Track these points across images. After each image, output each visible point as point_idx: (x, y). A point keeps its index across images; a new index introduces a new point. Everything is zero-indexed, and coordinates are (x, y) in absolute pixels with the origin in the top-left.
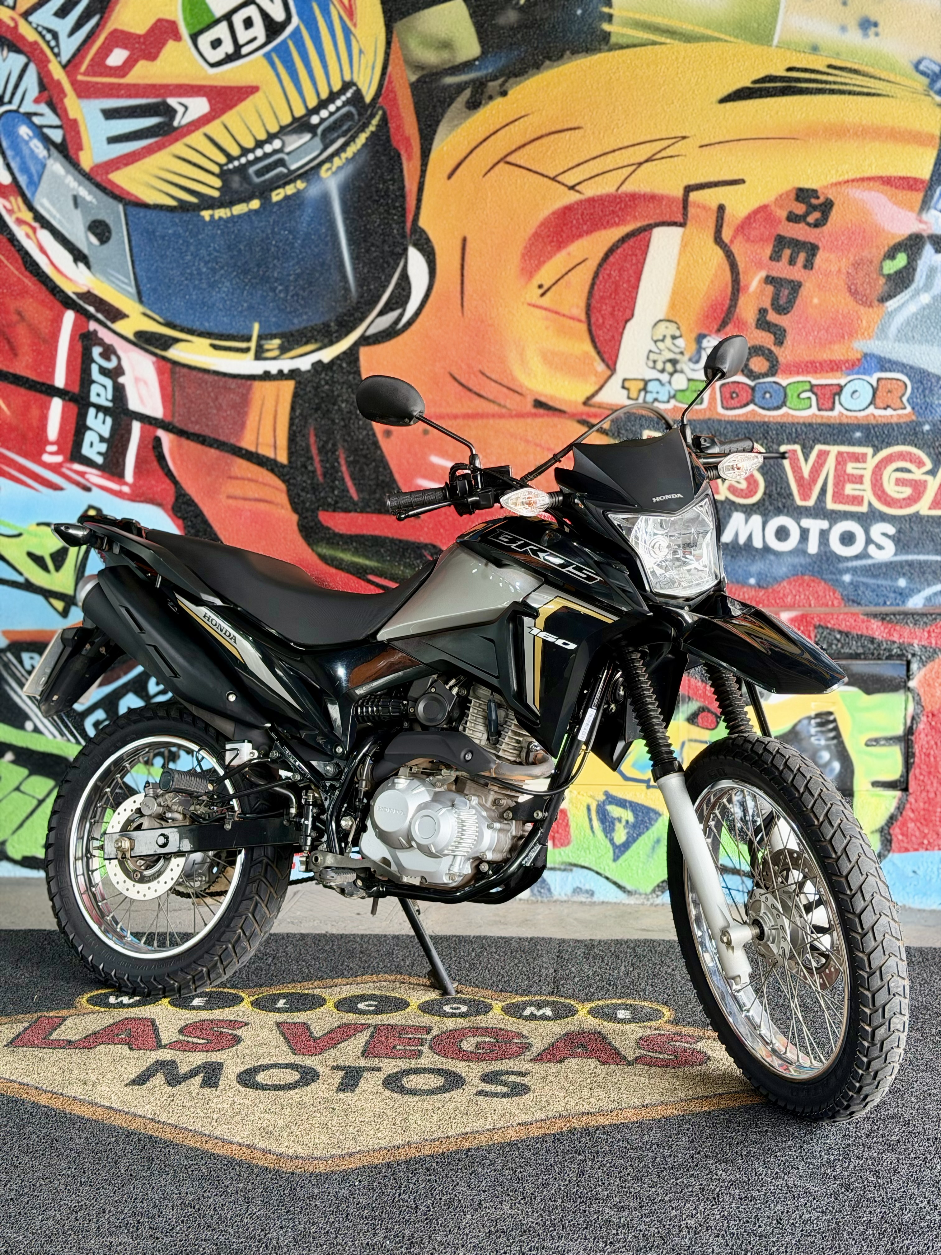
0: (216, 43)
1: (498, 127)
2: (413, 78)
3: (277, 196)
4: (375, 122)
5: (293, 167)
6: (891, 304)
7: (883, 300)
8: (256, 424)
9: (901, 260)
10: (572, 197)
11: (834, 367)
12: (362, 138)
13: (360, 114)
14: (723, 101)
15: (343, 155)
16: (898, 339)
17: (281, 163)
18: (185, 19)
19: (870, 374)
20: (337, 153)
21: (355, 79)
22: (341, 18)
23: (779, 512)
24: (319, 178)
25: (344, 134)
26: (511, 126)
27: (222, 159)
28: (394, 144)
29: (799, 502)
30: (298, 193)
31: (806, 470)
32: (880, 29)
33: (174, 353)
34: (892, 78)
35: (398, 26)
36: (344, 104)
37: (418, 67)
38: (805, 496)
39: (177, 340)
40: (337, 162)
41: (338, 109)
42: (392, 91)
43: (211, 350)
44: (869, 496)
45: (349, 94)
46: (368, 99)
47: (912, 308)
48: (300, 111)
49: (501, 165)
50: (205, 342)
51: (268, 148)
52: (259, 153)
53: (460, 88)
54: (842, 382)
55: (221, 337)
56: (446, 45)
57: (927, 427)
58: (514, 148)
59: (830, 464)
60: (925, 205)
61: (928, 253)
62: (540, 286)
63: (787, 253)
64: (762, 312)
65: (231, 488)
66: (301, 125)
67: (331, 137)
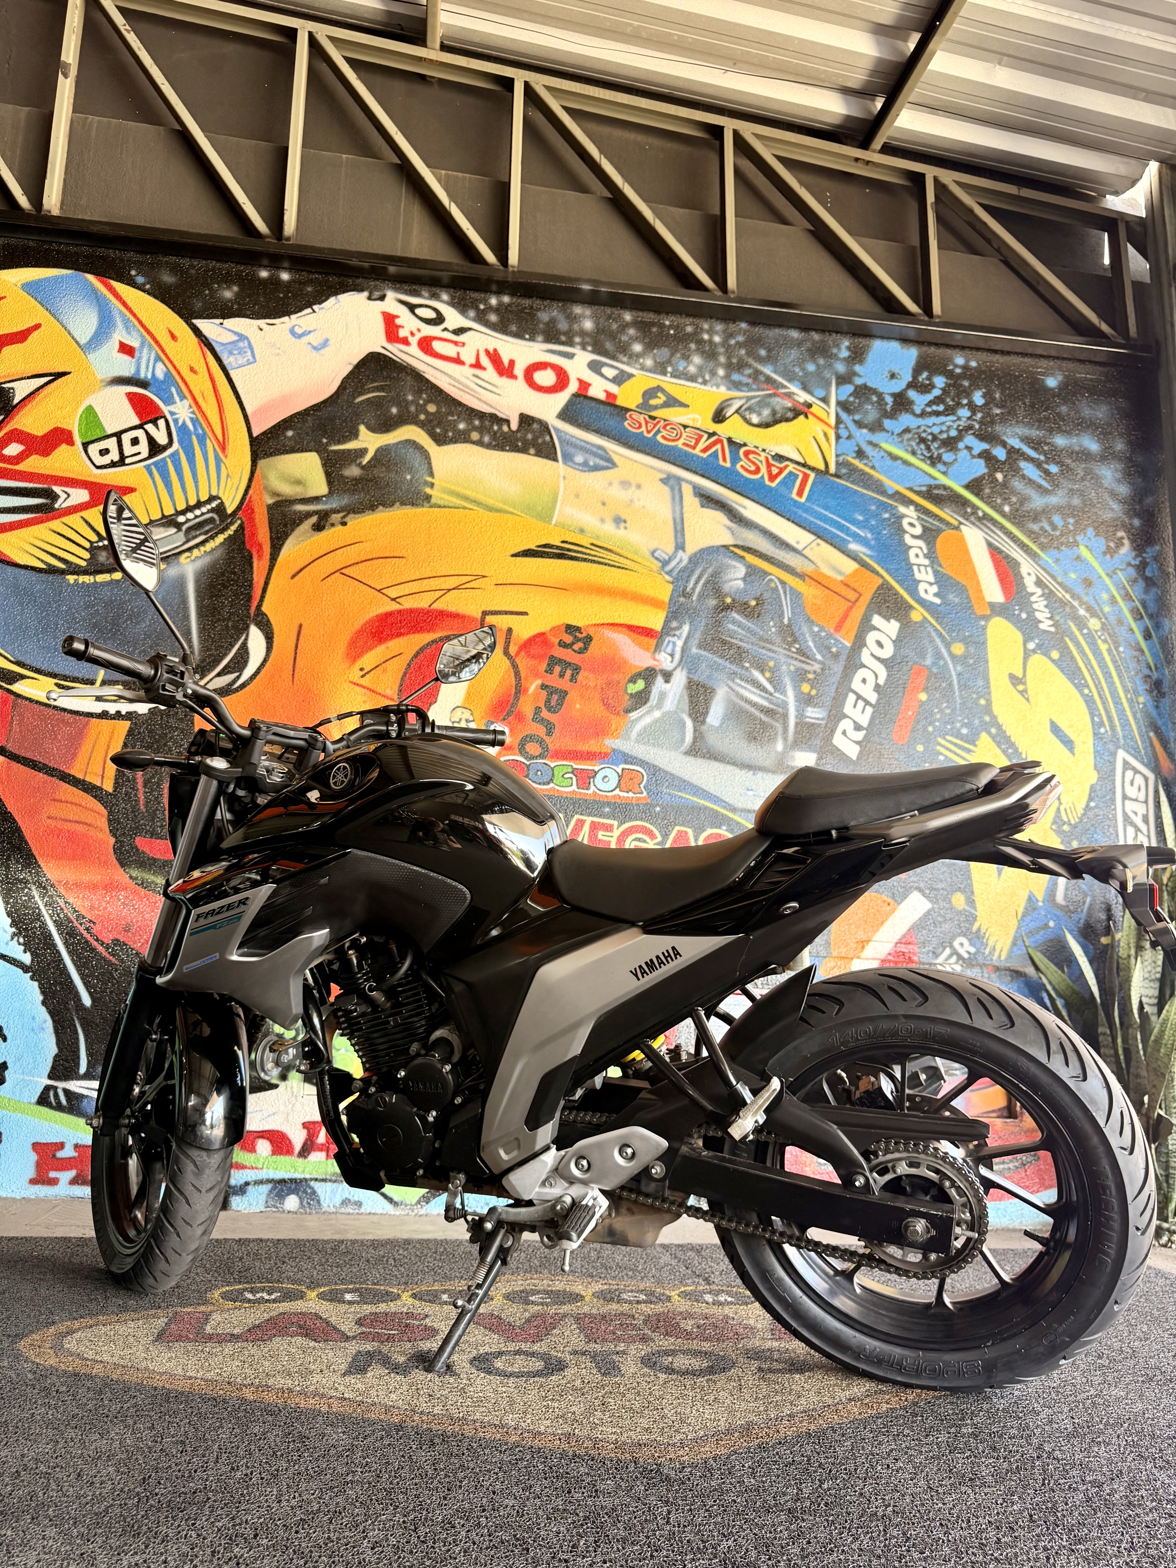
0: (104, 452)
1: (335, 547)
2: (270, 501)
4: (233, 528)
6: (634, 715)
7: (628, 711)
8: (88, 755)
9: (640, 685)
10: (393, 607)
11: (590, 756)
12: (221, 538)
13: (222, 521)
14: (513, 556)
15: (202, 549)
16: (637, 741)
18: (80, 430)
19: (617, 765)
20: (197, 546)
21: (221, 495)
22: (215, 450)
24: (179, 563)
25: (206, 533)
26: (349, 548)
27: (94, 538)
28: (248, 547)
32: (628, 525)
33: (19, 687)
34: (635, 558)
35: (261, 463)
36: (208, 512)
37: (275, 494)
39: (23, 677)
40: (196, 552)
41: (203, 514)
42: (250, 508)
43: (56, 689)
45: (214, 504)
46: (229, 511)
47: (648, 720)
48: (169, 511)
50: (52, 681)
53: (309, 515)
54: (596, 768)
55: (65, 678)
56: (298, 482)
57: (658, 809)
59: (586, 830)
60: (657, 648)
61: (659, 682)
62: (362, 669)
63: (557, 669)
64: (538, 710)
65: (54, 810)
66: (169, 521)
67: (193, 533)
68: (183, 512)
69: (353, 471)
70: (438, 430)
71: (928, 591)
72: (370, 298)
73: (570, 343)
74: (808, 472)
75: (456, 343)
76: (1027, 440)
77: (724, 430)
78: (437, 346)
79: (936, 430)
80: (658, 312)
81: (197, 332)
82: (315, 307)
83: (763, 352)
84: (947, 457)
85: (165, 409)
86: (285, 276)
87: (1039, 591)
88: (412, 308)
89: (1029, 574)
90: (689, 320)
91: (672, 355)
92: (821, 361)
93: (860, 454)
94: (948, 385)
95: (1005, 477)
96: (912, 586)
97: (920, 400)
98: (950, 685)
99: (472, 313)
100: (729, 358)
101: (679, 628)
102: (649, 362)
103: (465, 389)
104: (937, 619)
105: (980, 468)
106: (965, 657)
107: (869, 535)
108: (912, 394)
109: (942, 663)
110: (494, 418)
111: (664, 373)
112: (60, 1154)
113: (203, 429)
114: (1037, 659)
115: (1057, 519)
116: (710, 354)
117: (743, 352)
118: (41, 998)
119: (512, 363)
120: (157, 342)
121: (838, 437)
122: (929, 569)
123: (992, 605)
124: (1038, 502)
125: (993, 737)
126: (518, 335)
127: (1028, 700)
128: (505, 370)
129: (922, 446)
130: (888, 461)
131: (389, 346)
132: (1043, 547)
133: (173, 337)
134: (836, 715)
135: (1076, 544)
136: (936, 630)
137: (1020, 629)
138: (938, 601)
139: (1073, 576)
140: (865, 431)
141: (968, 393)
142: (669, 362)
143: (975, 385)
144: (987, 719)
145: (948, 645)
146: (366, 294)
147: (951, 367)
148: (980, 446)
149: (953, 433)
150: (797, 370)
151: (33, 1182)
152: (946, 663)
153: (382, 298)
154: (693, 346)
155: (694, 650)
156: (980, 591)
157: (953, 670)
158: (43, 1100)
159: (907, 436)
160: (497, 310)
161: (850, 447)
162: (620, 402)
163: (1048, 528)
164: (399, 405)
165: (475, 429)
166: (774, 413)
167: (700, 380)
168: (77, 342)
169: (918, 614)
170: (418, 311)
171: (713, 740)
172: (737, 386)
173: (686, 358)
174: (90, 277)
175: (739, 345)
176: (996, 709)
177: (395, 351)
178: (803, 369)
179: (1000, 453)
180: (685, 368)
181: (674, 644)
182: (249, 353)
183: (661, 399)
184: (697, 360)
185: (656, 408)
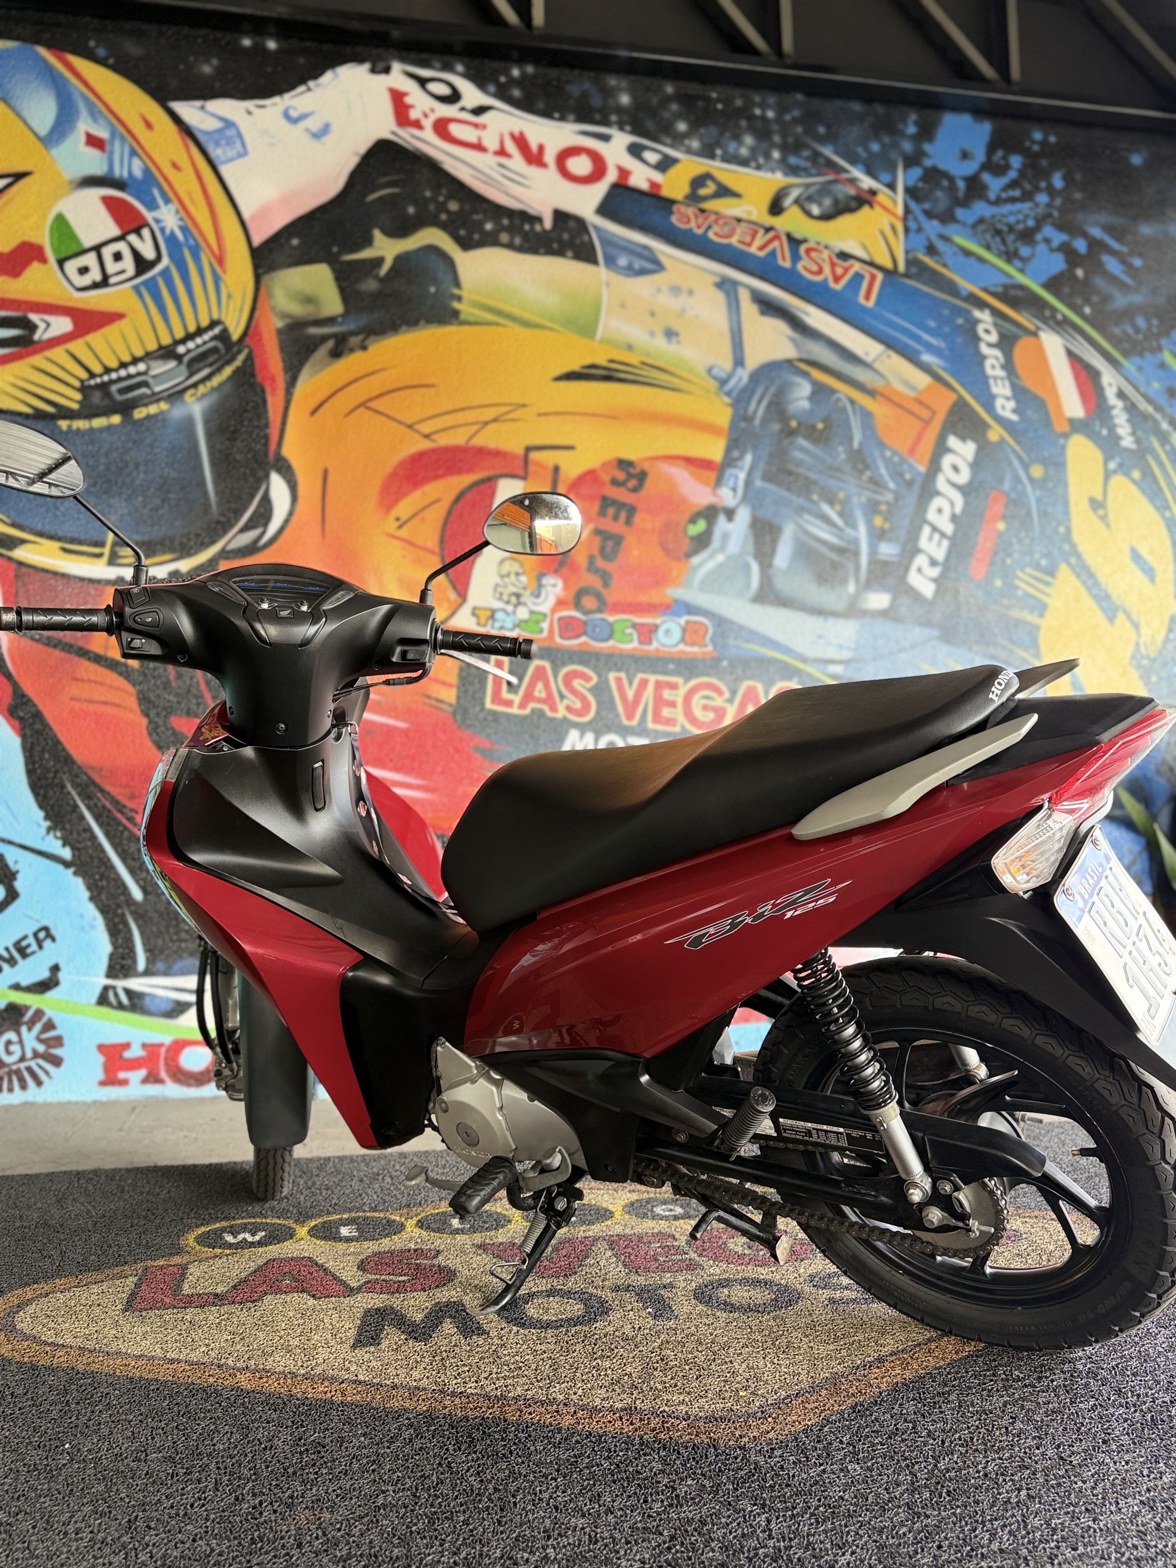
0: (84, 271)
1: (358, 375)
2: (279, 324)
3: (139, 413)
4: (241, 358)
5: (157, 389)
6: (695, 560)
7: (688, 556)
9: (701, 525)
10: (427, 445)
11: (651, 608)
12: (228, 371)
13: (227, 350)
14: (556, 380)
15: (209, 384)
16: (701, 590)
17: (145, 384)
18: (52, 244)
19: (679, 615)
20: (203, 381)
21: (223, 318)
22: (211, 266)
23: (609, 729)
24: (183, 402)
25: (211, 365)
26: (372, 378)
27: (84, 375)
28: (259, 378)
29: (625, 722)
30: (162, 413)
31: (630, 694)
33: (20, 553)
34: (690, 377)
35: (266, 279)
36: (212, 339)
37: (284, 316)
38: (630, 717)
39: (23, 542)
40: (202, 389)
41: (205, 343)
42: (258, 334)
43: (61, 553)
44: (681, 718)
45: (217, 330)
46: (235, 337)
47: (712, 565)
48: (166, 340)
49: (362, 410)
50: (55, 545)
51: (132, 370)
52: (123, 373)
53: (324, 339)
54: (658, 621)
55: (72, 541)
56: (311, 301)
57: (725, 663)
58: (374, 394)
59: (650, 688)
60: (719, 482)
61: (722, 519)
62: (398, 519)
63: (611, 511)
64: (591, 559)
65: (75, 690)
66: (167, 353)
67: (196, 366)
68: (183, 341)
69: (370, 285)
70: (462, 232)
71: (1006, 407)
72: (373, 71)
73: (606, 123)
74: (874, 271)
75: (476, 126)
76: (1109, 229)
77: (781, 223)
78: (455, 130)
79: (1012, 219)
80: (704, 82)
81: (176, 119)
82: (311, 84)
83: (822, 130)
84: (1024, 251)
85: (149, 216)
86: (272, 45)
87: (1119, 404)
88: (422, 82)
89: (1110, 385)
90: (738, 92)
91: (721, 134)
92: (887, 139)
93: (931, 250)
94: (1025, 165)
95: (1086, 273)
96: (988, 401)
97: (994, 184)
98: (1029, 513)
99: (492, 88)
100: (784, 136)
101: (741, 458)
102: (695, 144)
103: (489, 181)
104: (1015, 438)
105: (1058, 263)
106: (1044, 480)
107: (942, 345)
108: (986, 177)
109: (1020, 487)
110: (524, 218)
111: (712, 157)
112: (128, 1054)
113: (195, 239)
114: (1118, 480)
115: (1141, 322)
116: (763, 133)
117: (799, 129)
118: (86, 894)
119: (541, 148)
120: (129, 132)
121: (907, 230)
122: (1007, 383)
123: (1072, 422)
124: (1120, 301)
125: (1073, 568)
126: (546, 114)
127: (1108, 525)
128: (535, 158)
129: (998, 239)
130: (961, 258)
131: (401, 132)
132: (1126, 354)
133: (149, 125)
134: (911, 550)
135: (1160, 349)
136: (1014, 451)
137: (1101, 447)
138: (1014, 417)
139: (1156, 385)
140: (935, 223)
141: (1046, 175)
142: (718, 144)
143: (1054, 166)
144: (1066, 547)
145: (1026, 467)
146: (367, 66)
147: (1027, 144)
148: (1058, 238)
149: (1031, 223)
150: (860, 150)
151: (103, 1083)
152: (1024, 487)
153: (387, 70)
154: (744, 123)
155: (758, 483)
156: (1059, 406)
157: (1032, 495)
158: (103, 1000)
159: (981, 228)
160: (519, 83)
161: (920, 242)
162: (666, 192)
163: (1130, 331)
164: (415, 203)
165: (504, 229)
166: (836, 202)
167: (753, 164)
168: (36, 135)
169: (995, 433)
170: (431, 87)
171: (781, 584)
172: (793, 171)
173: (737, 138)
174: (42, 51)
175: (795, 121)
176: (1076, 536)
177: (407, 137)
178: (867, 149)
179: (1080, 245)
180: (736, 150)
181: (736, 477)
182: (238, 144)
183: (709, 189)
184: (749, 140)
185: (705, 198)
